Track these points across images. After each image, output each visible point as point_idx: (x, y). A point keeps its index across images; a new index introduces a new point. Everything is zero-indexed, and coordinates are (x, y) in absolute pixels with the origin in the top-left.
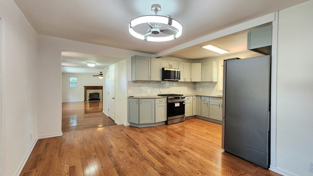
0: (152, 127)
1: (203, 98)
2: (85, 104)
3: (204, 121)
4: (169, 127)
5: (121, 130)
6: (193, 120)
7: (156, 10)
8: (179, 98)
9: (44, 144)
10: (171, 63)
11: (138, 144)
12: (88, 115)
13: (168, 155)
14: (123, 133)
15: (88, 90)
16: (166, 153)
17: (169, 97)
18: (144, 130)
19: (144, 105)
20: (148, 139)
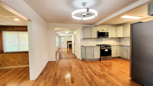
0: (92, 61)
1: (124, 47)
2: (68, 48)
3: (125, 60)
4: (102, 62)
5: (78, 61)
6: (117, 59)
7: (84, 5)
8: (108, 47)
9: (50, 63)
10: (103, 28)
11: (83, 68)
12: (68, 53)
13: (96, 75)
14: (78, 62)
15: (68, 43)
16: (95, 74)
17: (101, 46)
18: (88, 62)
19: (88, 50)
20: (88, 66)
